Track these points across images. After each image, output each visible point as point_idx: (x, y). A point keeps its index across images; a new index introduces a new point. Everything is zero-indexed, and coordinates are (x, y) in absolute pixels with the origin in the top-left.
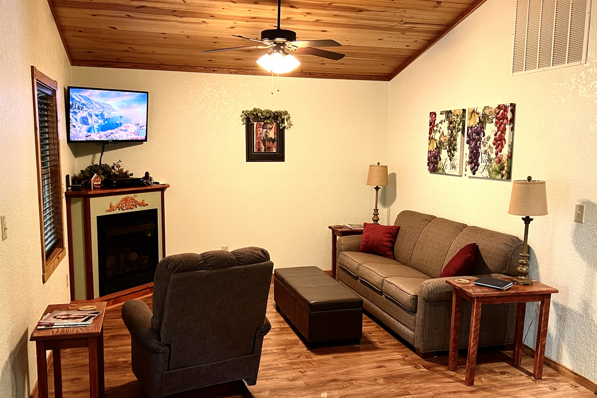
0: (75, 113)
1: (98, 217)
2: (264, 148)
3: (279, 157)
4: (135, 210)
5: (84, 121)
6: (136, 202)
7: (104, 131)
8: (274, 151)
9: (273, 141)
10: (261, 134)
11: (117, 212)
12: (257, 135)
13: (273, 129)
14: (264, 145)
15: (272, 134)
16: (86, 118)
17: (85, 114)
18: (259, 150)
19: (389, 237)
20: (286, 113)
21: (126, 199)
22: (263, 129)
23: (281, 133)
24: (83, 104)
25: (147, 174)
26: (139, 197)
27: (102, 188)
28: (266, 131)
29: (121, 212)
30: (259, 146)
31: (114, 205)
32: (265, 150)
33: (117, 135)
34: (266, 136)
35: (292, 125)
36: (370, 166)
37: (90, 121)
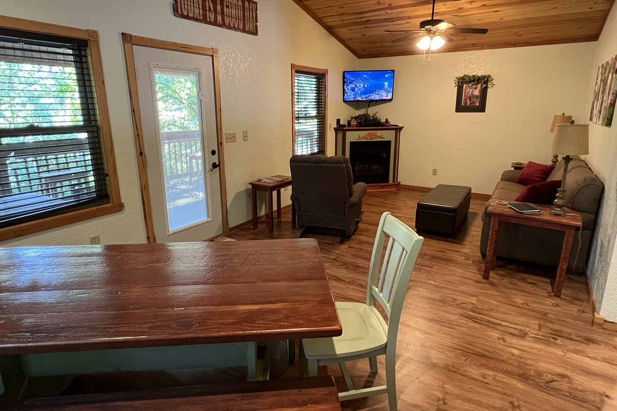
0: (347, 85)
1: (350, 142)
2: (469, 102)
3: (481, 108)
4: (375, 140)
5: (353, 89)
6: (376, 135)
7: (365, 95)
8: (478, 104)
9: (477, 97)
10: (468, 92)
11: (363, 140)
12: (465, 93)
13: (478, 89)
14: (470, 100)
15: (477, 93)
16: (354, 88)
17: (353, 86)
18: (466, 104)
19: (541, 174)
20: (490, 76)
21: (369, 134)
22: (470, 89)
23: (484, 92)
24: (352, 80)
25: (387, 119)
26: (379, 133)
27: (357, 126)
28: (473, 91)
29: (366, 140)
30: (466, 101)
31: (362, 136)
32: (470, 104)
33: (373, 97)
34: (472, 94)
35: (494, 85)
36: (555, 116)
37: (356, 89)
